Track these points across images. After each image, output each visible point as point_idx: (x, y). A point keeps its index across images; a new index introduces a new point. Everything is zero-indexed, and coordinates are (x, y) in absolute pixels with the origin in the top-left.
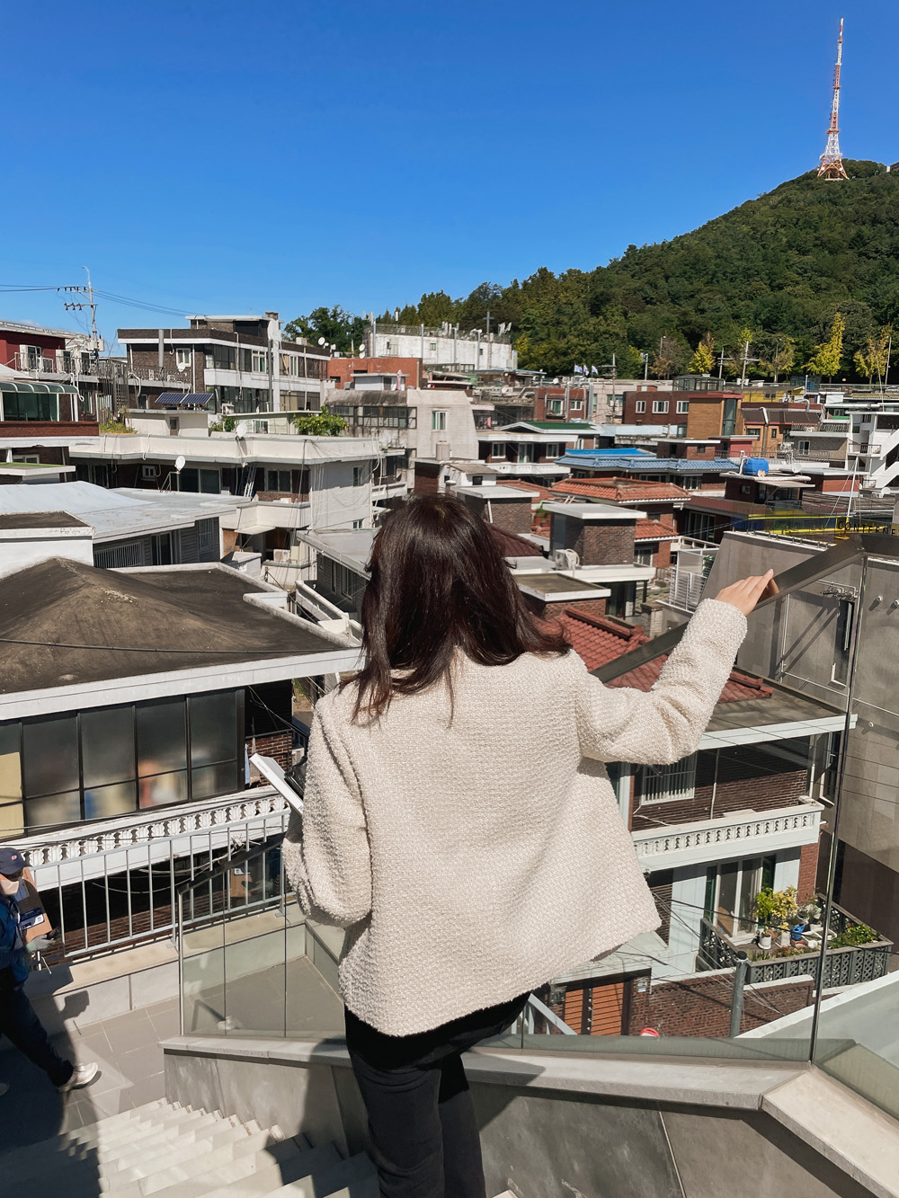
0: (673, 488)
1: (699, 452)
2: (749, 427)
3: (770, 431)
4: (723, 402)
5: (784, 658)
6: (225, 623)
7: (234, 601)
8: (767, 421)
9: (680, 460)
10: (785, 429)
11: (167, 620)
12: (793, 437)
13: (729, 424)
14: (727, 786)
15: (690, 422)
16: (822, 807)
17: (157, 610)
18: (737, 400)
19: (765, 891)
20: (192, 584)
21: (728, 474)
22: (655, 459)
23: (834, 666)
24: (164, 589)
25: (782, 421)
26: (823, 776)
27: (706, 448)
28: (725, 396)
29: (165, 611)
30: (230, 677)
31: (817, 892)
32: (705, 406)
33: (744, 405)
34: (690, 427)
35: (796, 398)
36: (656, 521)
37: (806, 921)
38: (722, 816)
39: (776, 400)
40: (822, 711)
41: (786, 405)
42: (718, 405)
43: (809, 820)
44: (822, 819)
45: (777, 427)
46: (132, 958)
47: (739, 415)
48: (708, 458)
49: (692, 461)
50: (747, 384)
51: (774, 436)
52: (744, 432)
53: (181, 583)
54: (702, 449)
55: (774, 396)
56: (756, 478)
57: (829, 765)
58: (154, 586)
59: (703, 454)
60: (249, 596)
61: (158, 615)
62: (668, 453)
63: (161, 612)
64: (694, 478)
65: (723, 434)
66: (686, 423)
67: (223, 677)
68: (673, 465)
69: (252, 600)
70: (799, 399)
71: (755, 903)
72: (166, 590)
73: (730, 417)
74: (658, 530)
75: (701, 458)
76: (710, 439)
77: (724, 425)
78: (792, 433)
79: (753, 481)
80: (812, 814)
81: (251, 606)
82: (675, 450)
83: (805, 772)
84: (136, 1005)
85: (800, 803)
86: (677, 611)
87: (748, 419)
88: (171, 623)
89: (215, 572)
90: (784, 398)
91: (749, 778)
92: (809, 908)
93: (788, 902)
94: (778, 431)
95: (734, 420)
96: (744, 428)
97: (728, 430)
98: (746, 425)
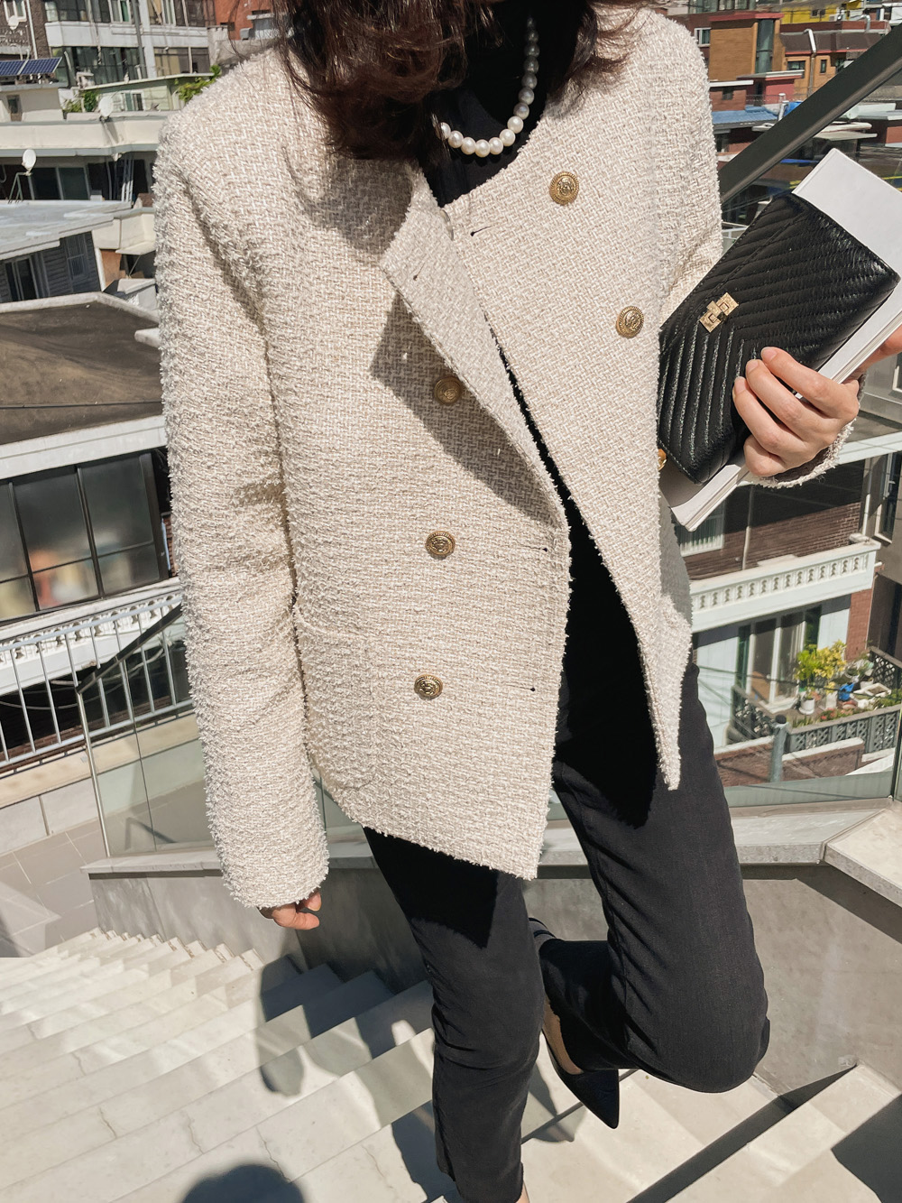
1: (724, 98)
2: (791, 59)
3: (819, 64)
4: (756, 24)
6: (114, 370)
7: (124, 341)
8: (814, 49)
10: (838, 59)
11: (37, 369)
13: (764, 56)
14: (763, 531)
16: (878, 545)
17: (23, 358)
18: (774, 20)
19: (807, 649)
20: (66, 323)
21: (763, 127)
23: (897, 371)
24: (29, 332)
25: (833, 47)
26: (880, 508)
27: (735, 92)
28: (758, 16)
29: (33, 358)
30: (130, 439)
31: (869, 645)
32: (732, 32)
33: (784, 28)
34: (713, 64)
35: (853, 13)
37: (856, 679)
38: (756, 566)
39: (826, 19)
40: (882, 428)
41: (839, 25)
42: (748, 29)
43: (861, 562)
44: (878, 560)
45: (827, 57)
46: (39, 777)
47: (777, 43)
48: (737, 107)
51: (823, 71)
52: (785, 67)
53: (50, 323)
54: (728, 95)
55: (823, 13)
57: (887, 494)
58: (18, 329)
59: (731, 102)
60: (142, 334)
61: (25, 365)
63: (27, 360)
65: (757, 72)
67: (120, 439)
69: (147, 338)
70: (857, 15)
71: (796, 664)
72: (34, 333)
73: (765, 47)
75: (728, 108)
76: (739, 79)
77: (757, 59)
78: (847, 64)
80: (865, 555)
81: (147, 347)
83: (857, 505)
84: (54, 829)
85: (851, 543)
87: (789, 48)
88: (43, 374)
89: (95, 306)
90: (836, 15)
91: (789, 518)
92: (859, 664)
93: (835, 660)
94: (829, 62)
95: (770, 51)
96: (784, 60)
97: (763, 64)
98: (786, 56)
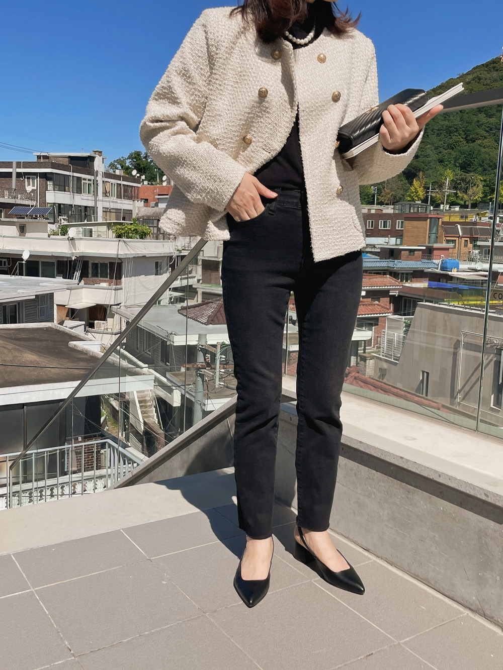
0: (389, 279)
1: (410, 255)
2: (448, 238)
3: (463, 242)
4: (429, 220)
5: (460, 392)
6: (54, 359)
7: (62, 347)
8: (461, 234)
9: (396, 261)
10: (474, 240)
11: (12, 354)
12: (480, 246)
13: (433, 236)
15: (405, 234)
18: (439, 218)
20: (32, 336)
21: (430, 270)
22: (379, 260)
23: (493, 396)
24: (11, 338)
25: (471, 234)
27: (416, 252)
28: (430, 216)
29: (10, 348)
30: (56, 392)
32: (416, 223)
33: (444, 223)
34: (405, 238)
35: (483, 218)
36: (377, 302)
39: (468, 220)
41: (475, 223)
42: (424, 222)
45: (468, 239)
47: (440, 230)
48: (416, 260)
49: (405, 262)
50: (448, 209)
51: (466, 246)
52: (445, 242)
53: (23, 336)
54: (412, 253)
55: (466, 217)
56: (450, 273)
59: (413, 257)
60: (72, 343)
61: (5, 351)
62: (388, 256)
63: (8, 349)
64: (407, 274)
65: (429, 243)
66: (402, 235)
68: (391, 265)
69: (75, 346)
70: (485, 219)
73: (434, 231)
74: (378, 309)
75: (412, 260)
76: (418, 246)
77: (429, 237)
78: (479, 243)
79: (448, 275)
81: (74, 350)
82: (392, 254)
86: (386, 361)
87: (447, 233)
88: (14, 357)
89: (49, 330)
90: (474, 218)
94: (469, 241)
95: (436, 234)
96: (444, 238)
97: (432, 240)
98: (445, 237)
